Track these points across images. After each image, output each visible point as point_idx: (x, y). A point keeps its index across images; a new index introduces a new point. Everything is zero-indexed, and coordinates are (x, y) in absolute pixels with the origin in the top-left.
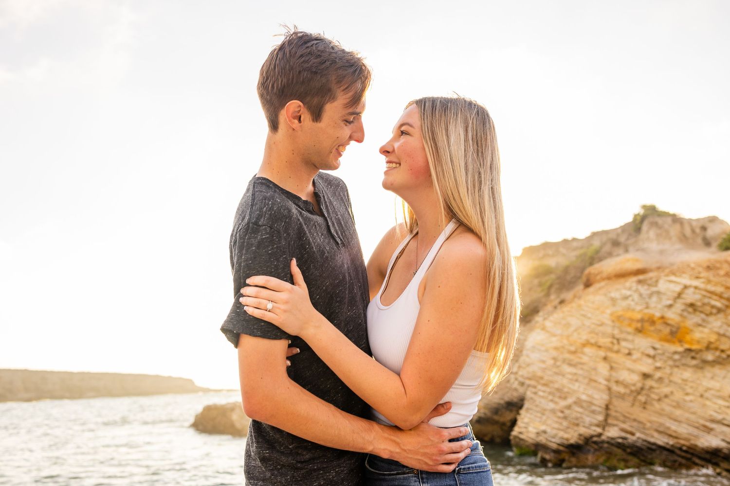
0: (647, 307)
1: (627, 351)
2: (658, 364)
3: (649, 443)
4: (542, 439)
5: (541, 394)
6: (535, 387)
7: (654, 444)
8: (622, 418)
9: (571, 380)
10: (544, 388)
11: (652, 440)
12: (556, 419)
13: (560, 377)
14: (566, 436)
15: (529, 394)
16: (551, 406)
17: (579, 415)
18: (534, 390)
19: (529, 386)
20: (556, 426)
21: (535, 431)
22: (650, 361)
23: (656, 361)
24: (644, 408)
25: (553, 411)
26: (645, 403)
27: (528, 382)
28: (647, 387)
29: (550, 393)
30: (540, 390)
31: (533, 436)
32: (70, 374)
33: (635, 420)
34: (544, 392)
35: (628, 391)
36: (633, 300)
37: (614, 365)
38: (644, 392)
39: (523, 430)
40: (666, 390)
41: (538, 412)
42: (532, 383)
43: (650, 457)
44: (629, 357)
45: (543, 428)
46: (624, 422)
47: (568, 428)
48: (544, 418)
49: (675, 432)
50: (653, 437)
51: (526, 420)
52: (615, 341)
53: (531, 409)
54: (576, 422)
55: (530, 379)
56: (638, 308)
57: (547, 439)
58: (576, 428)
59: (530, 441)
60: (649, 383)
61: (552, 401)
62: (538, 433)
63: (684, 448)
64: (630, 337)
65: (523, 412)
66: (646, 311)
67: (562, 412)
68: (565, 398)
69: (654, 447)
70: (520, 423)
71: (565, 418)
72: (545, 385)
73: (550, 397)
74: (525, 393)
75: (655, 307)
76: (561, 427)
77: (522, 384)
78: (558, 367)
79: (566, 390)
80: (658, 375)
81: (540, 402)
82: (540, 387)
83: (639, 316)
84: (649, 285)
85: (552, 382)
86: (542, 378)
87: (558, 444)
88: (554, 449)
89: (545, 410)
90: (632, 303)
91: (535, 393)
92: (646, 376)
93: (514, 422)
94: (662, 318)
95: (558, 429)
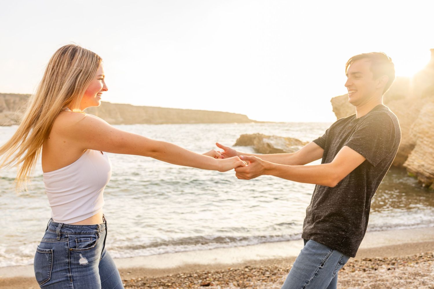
4: (421, 170)
5: (425, 142)
6: (422, 138)
10: (427, 139)
12: (432, 159)
15: (418, 142)
18: (421, 140)
19: (419, 137)
20: (431, 163)
21: (417, 164)
27: (418, 135)
29: (431, 143)
30: (425, 140)
31: (416, 167)
32: (182, 110)
34: (427, 141)
39: (411, 163)
41: (421, 153)
42: (421, 135)
45: (423, 163)
48: (425, 157)
51: (413, 158)
53: (418, 151)
55: (420, 133)
57: (424, 170)
59: (414, 170)
61: (431, 147)
62: (419, 166)
65: (413, 152)
70: (409, 159)
72: (429, 137)
73: (431, 145)
77: (415, 136)
81: (424, 148)
82: (425, 138)
86: (427, 133)
87: (430, 174)
88: (427, 176)
89: (426, 152)
91: (422, 142)
93: (406, 158)
95: (432, 165)
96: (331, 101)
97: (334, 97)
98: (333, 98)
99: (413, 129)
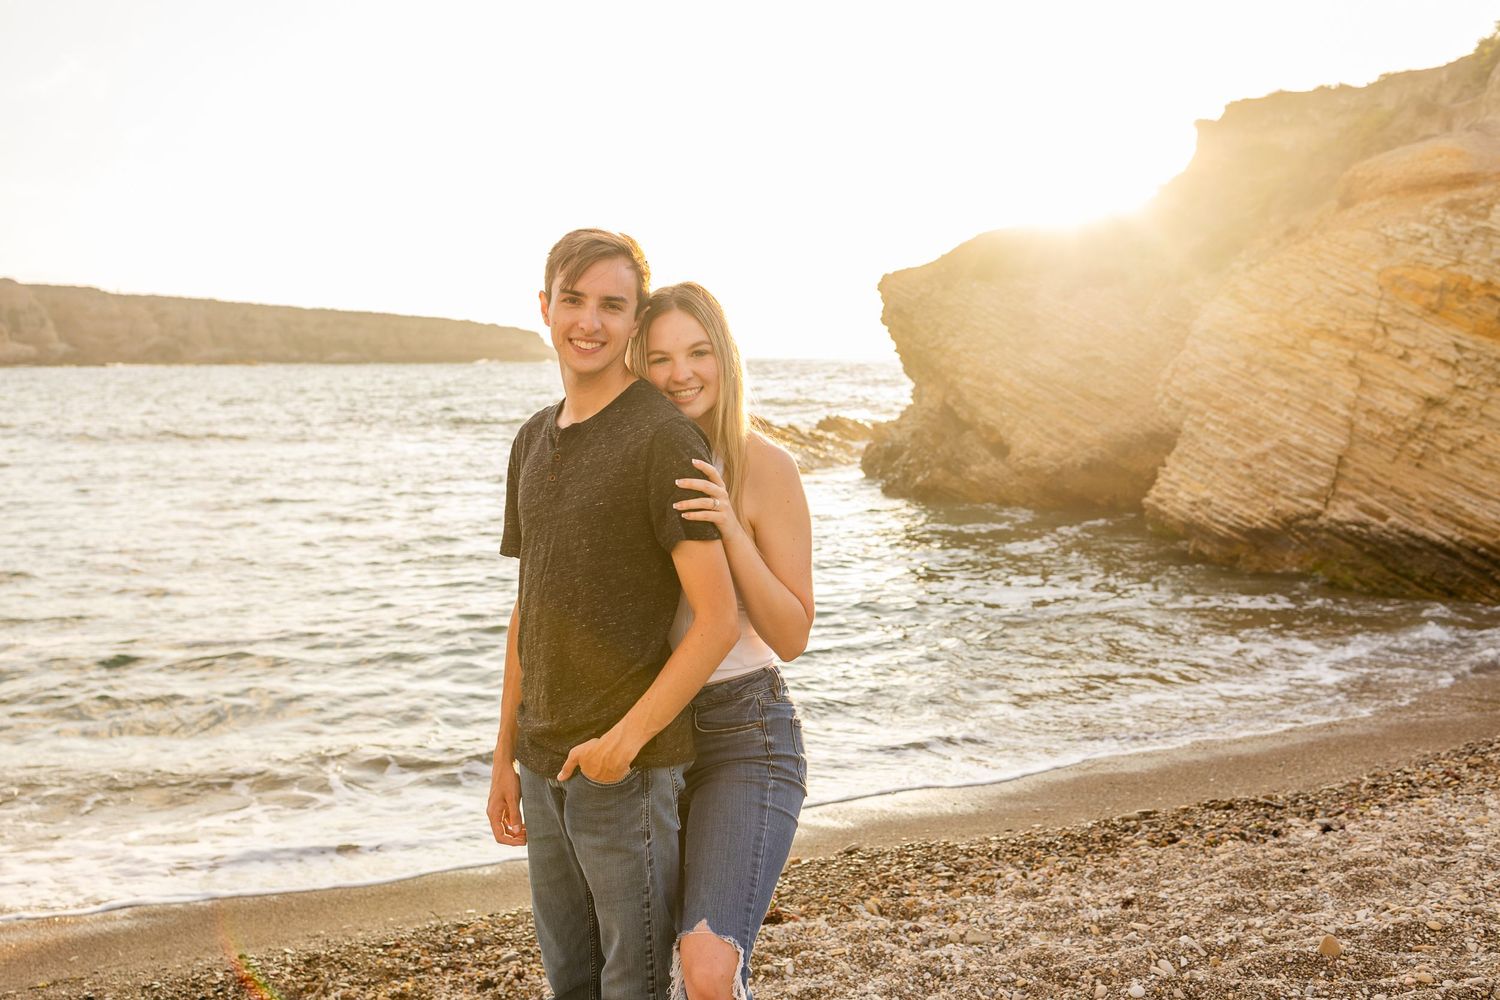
0: (1458, 262)
1: (1400, 351)
2: (1461, 381)
3: (1412, 535)
4: (1201, 516)
5: (1212, 427)
6: (1201, 413)
7: (1423, 539)
8: (1367, 485)
9: (1276, 402)
10: (1216, 417)
11: (1420, 531)
12: (1234, 480)
13: (1255, 397)
14: (1247, 512)
15: (1188, 426)
16: (1229, 451)
17: (1279, 474)
18: (1196, 418)
19: (1189, 409)
20: (1232, 491)
21: (1188, 498)
22: (1445, 373)
23: (1459, 374)
24: (1418, 465)
25: (1230, 463)
26: (1422, 456)
27: (1188, 402)
28: (1432, 426)
29: (1229, 427)
30: (1209, 419)
31: (1184, 508)
33: (1392, 489)
34: (1218, 423)
35: (1389, 432)
36: (1431, 245)
37: (1368, 377)
38: (1424, 435)
39: (1167, 495)
40: (1470, 433)
41: (1198, 462)
42: (1198, 404)
43: (1407, 563)
44: (1401, 362)
45: (1206, 494)
46: (1369, 493)
47: (1256, 497)
48: (1211, 474)
49: (1472, 516)
50: (1423, 524)
51: (1174, 477)
52: (1379, 330)
53: (1188, 456)
54: (1273, 487)
55: (1192, 396)
56: (1440, 262)
57: (1210, 517)
58: (1269, 499)
59: (1178, 517)
60: (1438, 416)
61: (1230, 441)
62: (1194, 503)
63: (1482, 550)
64: (1412, 323)
65: (1170, 460)
66: (1454, 270)
67: (1248, 466)
68: (1258, 440)
69: (1419, 545)
70: (1161, 482)
71: (1252, 477)
72: (1223, 410)
73: (1229, 435)
74: (1181, 423)
75: (1476, 262)
76: (1242, 496)
77: (1177, 405)
78: (1253, 375)
79: (1261, 422)
80: (1459, 401)
81: (1207, 444)
82: (1210, 413)
83: (1437, 280)
84: (1471, 214)
85: (1236, 405)
86: (1218, 396)
87: (1230, 528)
88: (1219, 535)
89: (1215, 459)
90: (1428, 252)
91: (1200, 425)
92: (1432, 403)
93: (1152, 481)
94: (1488, 284)
95: (1235, 499)
96: (881, 287)
97: (891, 272)
98: (886, 278)
99: (1168, 382)
